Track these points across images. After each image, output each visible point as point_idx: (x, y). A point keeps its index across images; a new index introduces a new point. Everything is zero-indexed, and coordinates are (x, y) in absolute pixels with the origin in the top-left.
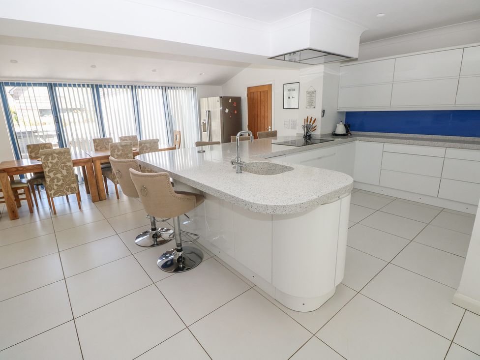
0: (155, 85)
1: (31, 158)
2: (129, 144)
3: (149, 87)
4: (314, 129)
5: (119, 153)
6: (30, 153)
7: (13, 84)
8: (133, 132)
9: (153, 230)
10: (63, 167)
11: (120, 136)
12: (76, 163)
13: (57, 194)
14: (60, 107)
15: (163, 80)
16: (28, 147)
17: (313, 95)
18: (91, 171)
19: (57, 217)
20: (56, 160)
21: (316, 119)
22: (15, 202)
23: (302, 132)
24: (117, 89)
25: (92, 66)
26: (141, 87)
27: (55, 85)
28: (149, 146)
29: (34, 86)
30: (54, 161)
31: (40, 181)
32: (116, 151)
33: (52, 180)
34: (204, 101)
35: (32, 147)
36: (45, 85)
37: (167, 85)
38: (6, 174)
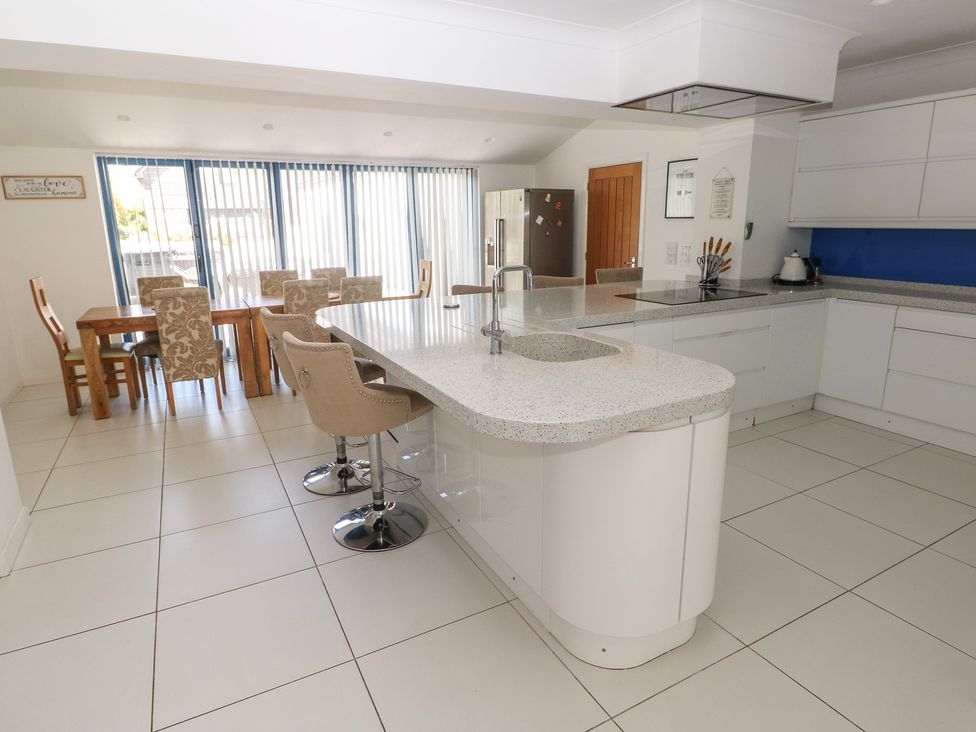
0: (390, 164)
1: (144, 303)
2: (321, 284)
3: (379, 167)
4: (725, 266)
5: (301, 302)
6: (143, 293)
7: (122, 161)
8: (340, 261)
9: (340, 461)
10: (194, 325)
11: (315, 267)
12: (219, 318)
13: (181, 375)
14: (205, 207)
15: (408, 154)
16: (141, 281)
17: (727, 187)
18: (247, 336)
19: (176, 420)
20: (182, 309)
21: (730, 244)
22: (106, 386)
23: (697, 272)
24: (315, 172)
25: (265, 127)
26: (362, 168)
27: (199, 163)
28: (362, 291)
29: (159, 164)
30: (178, 312)
31: (153, 347)
32: (296, 297)
33: (173, 348)
34: (493, 197)
35: (146, 282)
36: (179, 163)
37: (417, 164)
38: (92, 331)
